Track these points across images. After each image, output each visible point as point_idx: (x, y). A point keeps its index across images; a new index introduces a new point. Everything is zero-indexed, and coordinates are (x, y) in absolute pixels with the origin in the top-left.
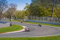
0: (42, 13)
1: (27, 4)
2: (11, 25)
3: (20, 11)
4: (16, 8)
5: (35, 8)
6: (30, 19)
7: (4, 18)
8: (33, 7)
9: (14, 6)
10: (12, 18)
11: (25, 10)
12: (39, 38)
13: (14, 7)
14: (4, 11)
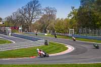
0: (98, 23)
1: (73, 8)
2: (46, 44)
4: (54, 15)
6: (78, 33)
10: (48, 31)
11: (70, 18)
12: (94, 65)
13: (51, 14)
14: (35, 20)
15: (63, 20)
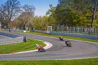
0: (75, 21)
2: (25, 40)
3: (40, 17)
4: (33, 13)
5: (64, 13)
6: (56, 30)
7: (15, 29)
8: (60, 10)
9: (31, 9)
10: (27, 28)
11: (48, 16)
13: (29, 11)
14: (14, 18)
15: (42, 17)
